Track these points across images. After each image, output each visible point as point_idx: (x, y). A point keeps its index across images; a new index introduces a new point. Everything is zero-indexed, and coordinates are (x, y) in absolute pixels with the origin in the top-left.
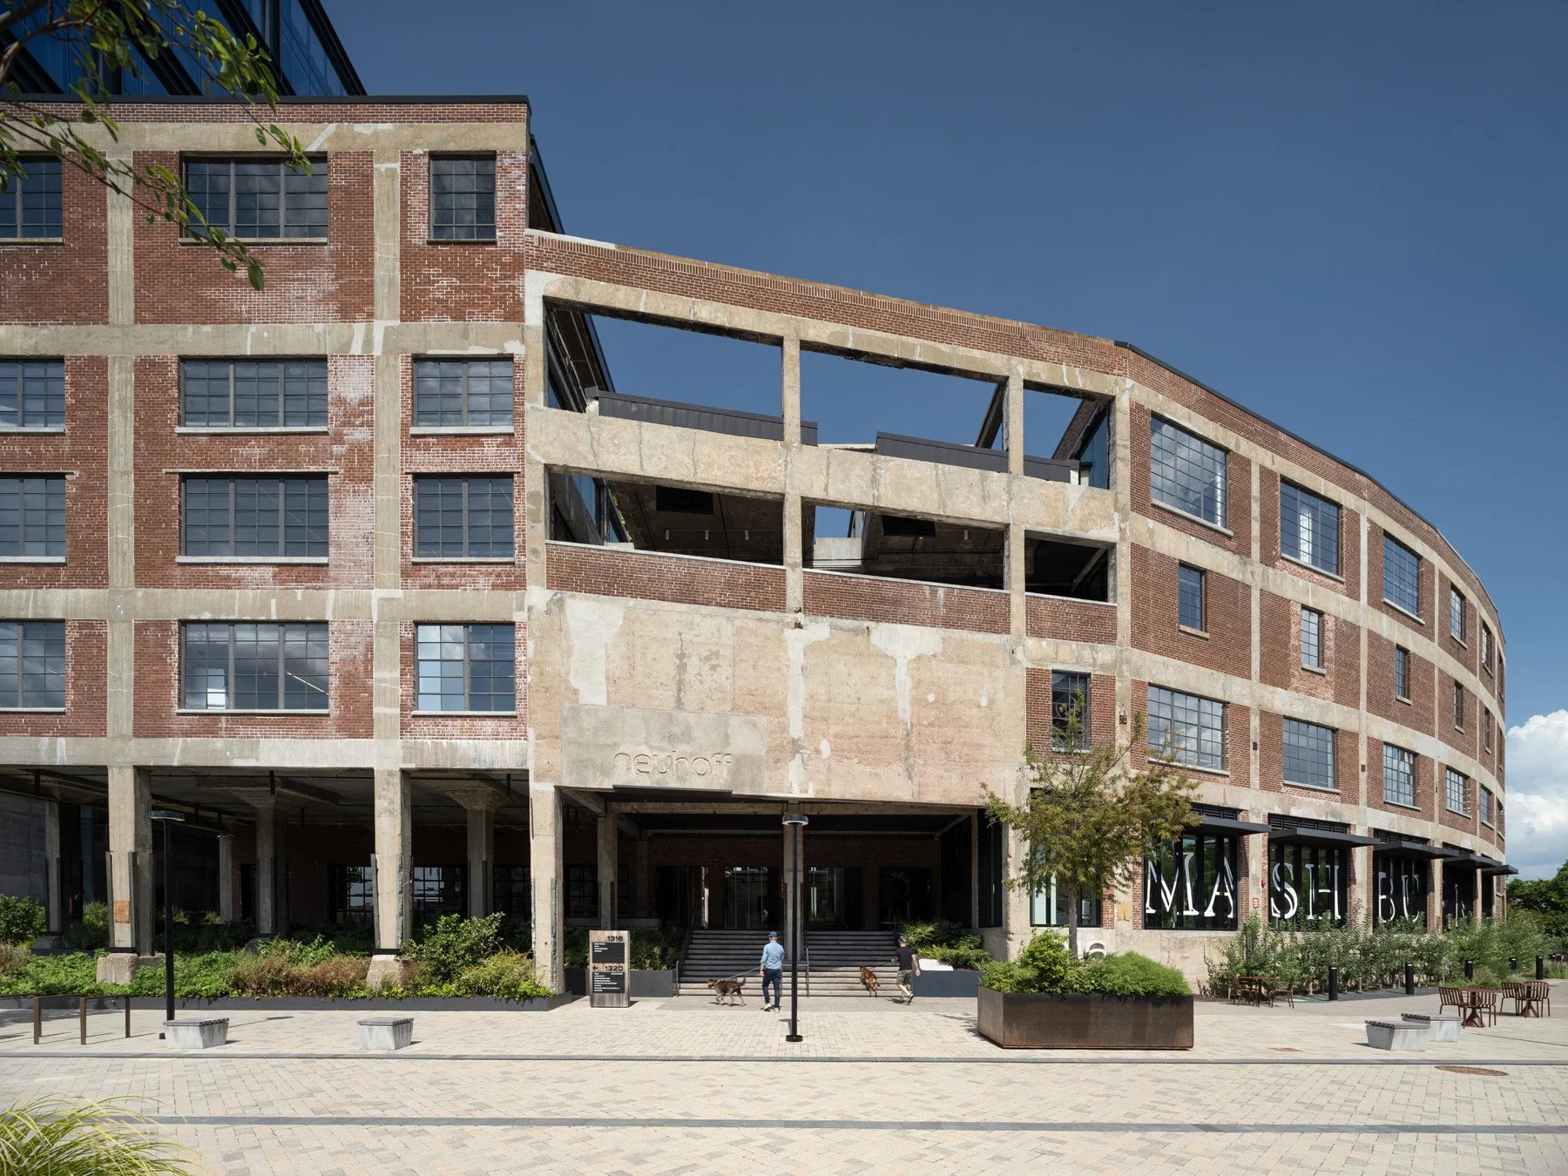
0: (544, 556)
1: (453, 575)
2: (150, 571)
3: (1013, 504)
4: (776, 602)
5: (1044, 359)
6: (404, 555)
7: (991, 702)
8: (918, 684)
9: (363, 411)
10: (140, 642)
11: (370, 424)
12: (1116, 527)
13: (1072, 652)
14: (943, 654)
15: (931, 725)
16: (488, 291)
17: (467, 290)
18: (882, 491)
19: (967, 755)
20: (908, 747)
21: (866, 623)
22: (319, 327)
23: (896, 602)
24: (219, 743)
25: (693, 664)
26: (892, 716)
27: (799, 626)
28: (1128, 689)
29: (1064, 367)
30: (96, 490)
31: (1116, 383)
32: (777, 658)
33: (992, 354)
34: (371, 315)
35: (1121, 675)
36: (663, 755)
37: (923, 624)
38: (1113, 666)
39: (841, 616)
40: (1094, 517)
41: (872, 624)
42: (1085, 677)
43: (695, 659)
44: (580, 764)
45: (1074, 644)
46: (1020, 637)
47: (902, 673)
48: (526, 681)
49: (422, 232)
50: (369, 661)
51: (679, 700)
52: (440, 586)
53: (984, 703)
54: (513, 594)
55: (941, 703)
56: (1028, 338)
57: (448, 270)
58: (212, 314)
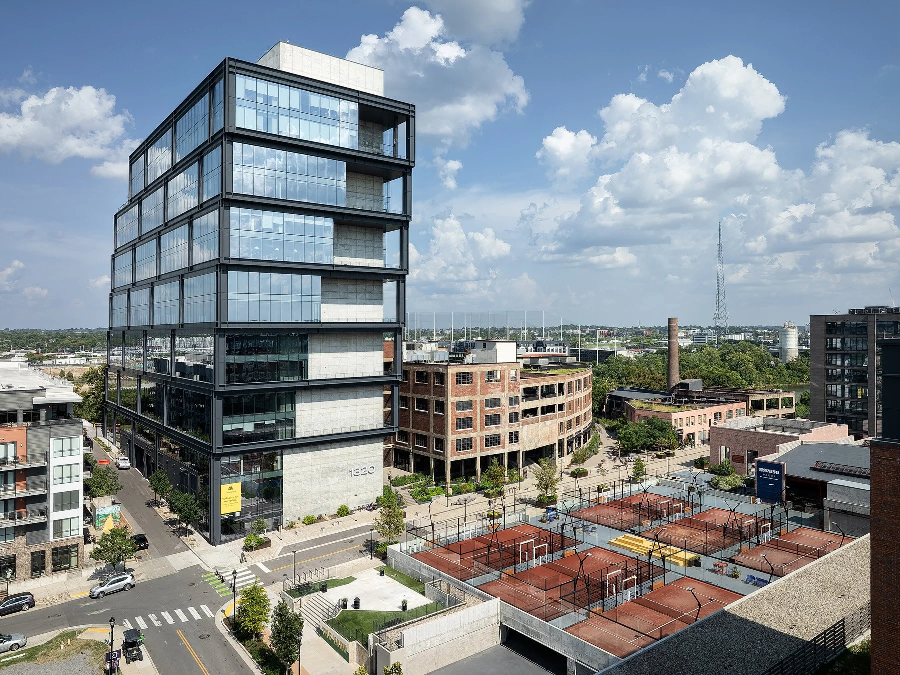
0: (521, 422)
2: (482, 430)
3: (557, 401)
4: (539, 422)
6: (508, 424)
10: (481, 439)
11: (505, 407)
14: (552, 424)
15: (551, 434)
16: (516, 388)
20: (549, 437)
22: (500, 394)
23: (548, 418)
24: (489, 452)
26: (548, 434)
30: (476, 419)
32: (539, 429)
37: (550, 420)
41: (546, 422)
43: (533, 432)
44: (524, 448)
47: (548, 428)
48: (520, 439)
49: (510, 381)
50: (505, 438)
52: (512, 428)
54: (519, 428)
55: (551, 431)
57: (513, 386)
58: (488, 393)
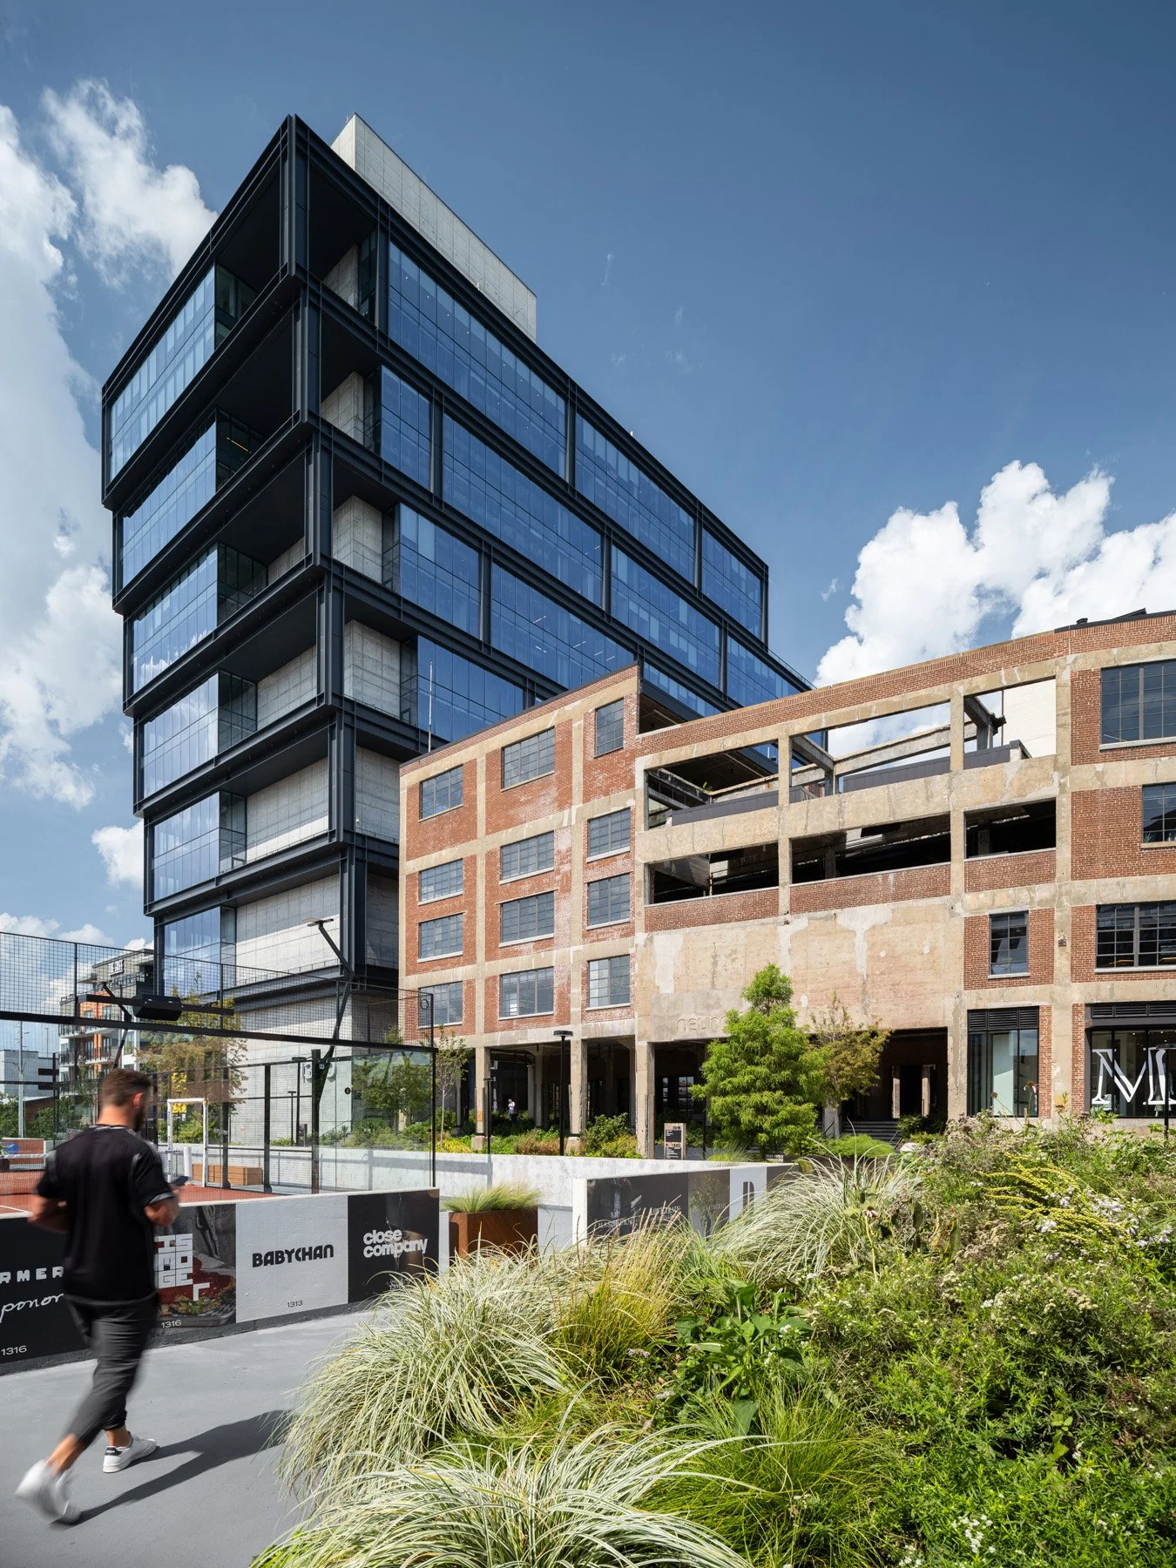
0: (643, 916)
1: (603, 933)
2: (491, 955)
3: (953, 795)
4: (774, 911)
5: (984, 673)
6: (583, 927)
7: (933, 949)
8: (872, 946)
9: (567, 857)
10: (487, 987)
11: (570, 861)
12: (1056, 784)
13: (1009, 897)
14: (892, 921)
15: (883, 973)
16: (618, 776)
17: (611, 778)
18: (846, 817)
19: (912, 991)
20: (864, 993)
21: (833, 912)
22: (551, 817)
23: (857, 891)
24: (513, 1033)
25: (722, 961)
26: (852, 972)
27: (787, 923)
28: (1068, 917)
29: (1003, 672)
30: (472, 918)
31: (1057, 664)
32: (773, 947)
33: (936, 688)
34: (571, 804)
35: (1060, 905)
36: (703, 1018)
37: (877, 902)
38: (1053, 899)
39: (816, 910)
40: (1032, 782)
41: (838, 911)
42: (1021, 915)
43: (723, 957)
44: (660, 1029)
45: (1011, 891)
46: (959, 895)
47: (860, 941)
48: (635, 986)
49: (592, 752)
50: (569, 985)
51: (713, 983)
52: (598, 940)
53: (926, 950)
54: (629, 939)
55: (892, 957)
56: (968, 663)
57: (603, 769)
58: (512, 822)
